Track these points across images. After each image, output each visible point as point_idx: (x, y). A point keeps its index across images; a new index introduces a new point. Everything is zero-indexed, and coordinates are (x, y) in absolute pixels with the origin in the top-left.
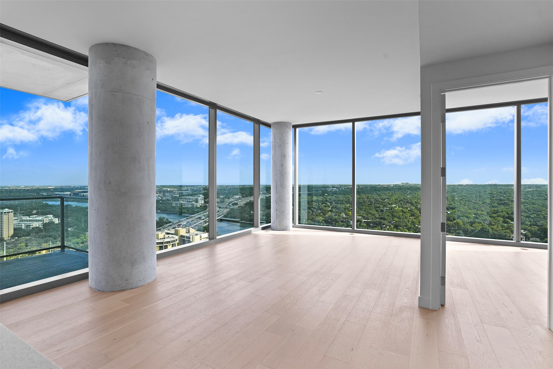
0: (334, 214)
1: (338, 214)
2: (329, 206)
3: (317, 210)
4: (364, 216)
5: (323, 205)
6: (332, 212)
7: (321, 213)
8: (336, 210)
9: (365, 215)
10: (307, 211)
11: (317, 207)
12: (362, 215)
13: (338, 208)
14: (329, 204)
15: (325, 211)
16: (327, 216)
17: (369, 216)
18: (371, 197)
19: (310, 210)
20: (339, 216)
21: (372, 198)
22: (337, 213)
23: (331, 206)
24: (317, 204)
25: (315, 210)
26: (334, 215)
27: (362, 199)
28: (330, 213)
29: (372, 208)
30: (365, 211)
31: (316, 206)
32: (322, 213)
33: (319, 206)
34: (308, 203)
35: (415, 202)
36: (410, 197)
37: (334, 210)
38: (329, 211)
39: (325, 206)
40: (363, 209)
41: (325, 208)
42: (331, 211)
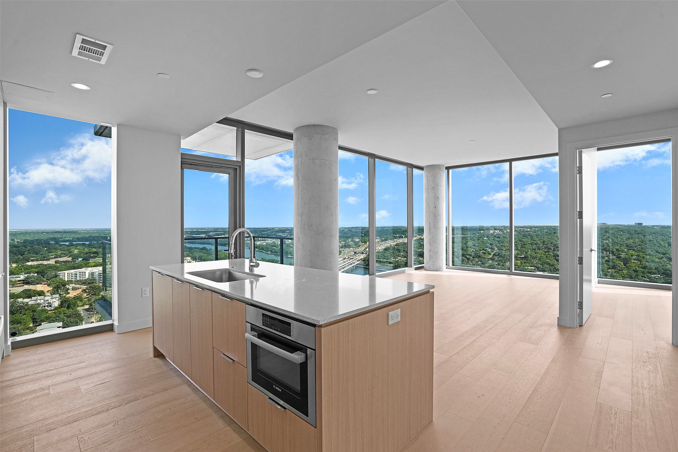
0: (497, 263)
1: (502, 264)
2: (490, 253)
3: (473, 257)
4: (538, 267)
5: (481, 252)
6: (494, 261)
7: (479, 261)
8: (499, 258)
9: (539, 265)
10: (461, 258)
11: (473, 254)
12: (536, 265)
13: (501, 255)
14: (489, 250)
15: (484, 259)
16: (487, 265)
17: (546, 267)
18: (548, 242)
19: (464, 258)
20: (503, 265)
21: (550, 243)
22: (500, 262)
23: (493, 253)
24: (474, 250)
25: (471, 258)
26: (496, 265)
27: (536, 244)
28: (490, 261)
29: (550, 257)
30: (540, 259)
31: (473, 252)
32: (481, 261)
33: (476, 253)
34: (462, 249)
35: (617, 250)
36: (607, 243)
37: (496, 258)
38: (489, 259)
39: (484, 253)
40: (536, 257)
41: (483, 256)
42: (492, 259)
